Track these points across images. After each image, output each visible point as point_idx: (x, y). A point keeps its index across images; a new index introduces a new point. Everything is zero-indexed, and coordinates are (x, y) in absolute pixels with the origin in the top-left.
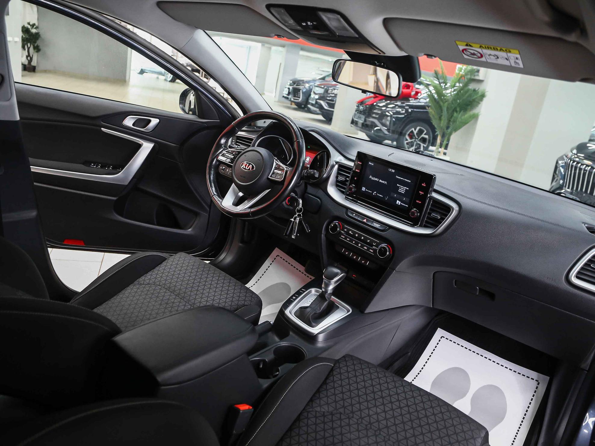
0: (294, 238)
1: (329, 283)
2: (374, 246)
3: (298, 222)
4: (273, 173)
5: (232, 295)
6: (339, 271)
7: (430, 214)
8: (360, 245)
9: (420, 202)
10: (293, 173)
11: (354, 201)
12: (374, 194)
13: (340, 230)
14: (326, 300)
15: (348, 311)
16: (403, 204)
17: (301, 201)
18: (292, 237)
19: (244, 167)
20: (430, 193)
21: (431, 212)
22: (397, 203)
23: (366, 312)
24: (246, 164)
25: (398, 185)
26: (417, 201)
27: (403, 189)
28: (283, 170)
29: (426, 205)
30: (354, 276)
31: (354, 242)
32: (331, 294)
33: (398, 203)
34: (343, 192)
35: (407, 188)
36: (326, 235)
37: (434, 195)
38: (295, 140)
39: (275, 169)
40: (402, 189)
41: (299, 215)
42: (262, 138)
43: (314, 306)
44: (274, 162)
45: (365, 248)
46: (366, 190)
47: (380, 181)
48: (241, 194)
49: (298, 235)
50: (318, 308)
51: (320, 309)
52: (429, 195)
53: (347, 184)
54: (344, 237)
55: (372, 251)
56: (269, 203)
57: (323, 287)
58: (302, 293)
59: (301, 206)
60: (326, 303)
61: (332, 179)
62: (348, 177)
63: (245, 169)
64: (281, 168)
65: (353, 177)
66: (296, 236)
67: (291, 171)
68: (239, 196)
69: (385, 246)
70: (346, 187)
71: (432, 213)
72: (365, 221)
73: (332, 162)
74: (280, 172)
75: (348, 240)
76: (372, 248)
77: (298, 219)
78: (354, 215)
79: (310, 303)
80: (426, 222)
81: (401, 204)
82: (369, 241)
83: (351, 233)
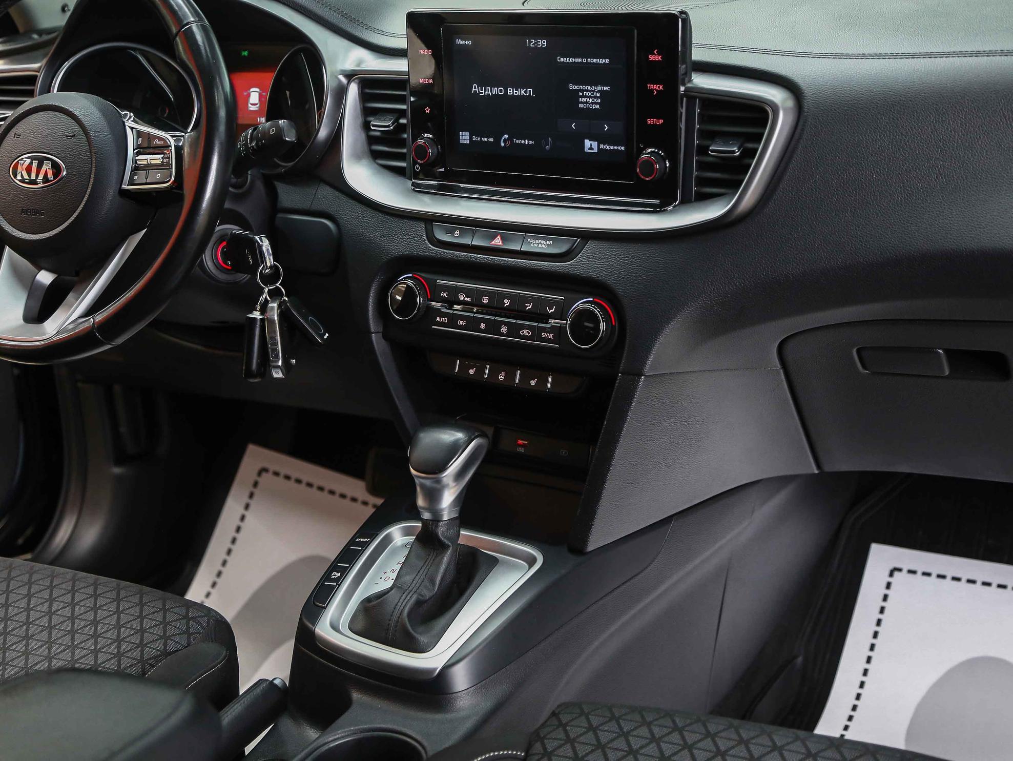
0: (280, 375)
1: (435, 485)
2: (551, 316)
3: (276, 318)
4: (136, 168)
5: (113, 635)
6: (460, 435)
7: (703, 150)
8: (504, 329)
9: (661, 121)
10: (202, 143)
11: (445, 190)
12: (503, 144)
13: (427, 299)
14: (443, 547)
15: (531, 561)
16: (606, 147)
17: (266, 245)
18: (275, 375)
19: (26, 177)
20: (683, 80)
21: (706, 143)
22: (587, 150)
23: (591, 547)
24: (31, 163)
25: (571, 87)
26: (650, 121)
27: (590, 94)
28: (163, 148)
29: (683, 126)
30: (520, 442)
31: (483, 326)
32: (458, 522)
33: (591, 148)
34: (399, 172)
35: (605, 88)
36: (385, 336)
37: (701, 81)
38: (174, 30)
39: (138, 154)
40: (590, 97)
41: (275, 294)
42: (67, 65)
43: (408, 579)
44: (129, 131)
45: (525, 332)
46: (474, 138)
47: (510, 91)
48: (45, 278)
49: (294, 361)
50: (426, 583)
51: (432, 582)
52: (682, 89)
53: (405, 139)
54: (445, 320)
55: (550, 336)
56: (149, 274)
57: (423, 508)
58: (360, 553)
59: (270, 261)
60: (446, 557)
61: (351, 137)
62: (402, 113)
64: (157, 142)
65: (416, 110)
66: (287, 367)
67: (194, 144)
68: (41, 285)
69: (587, 306)
70: (405, 151)
71: (709, 146)
72: (498, 242)
73: (332, 75)
74: (157, 159)
75: (461, 327)
76: (548, 326)
77: (275, 305)
78: (457, 233)
79: (394, 576)
80: (701, 182)
81: (602, 146)
82: (530, 307)
83: (466, 299)
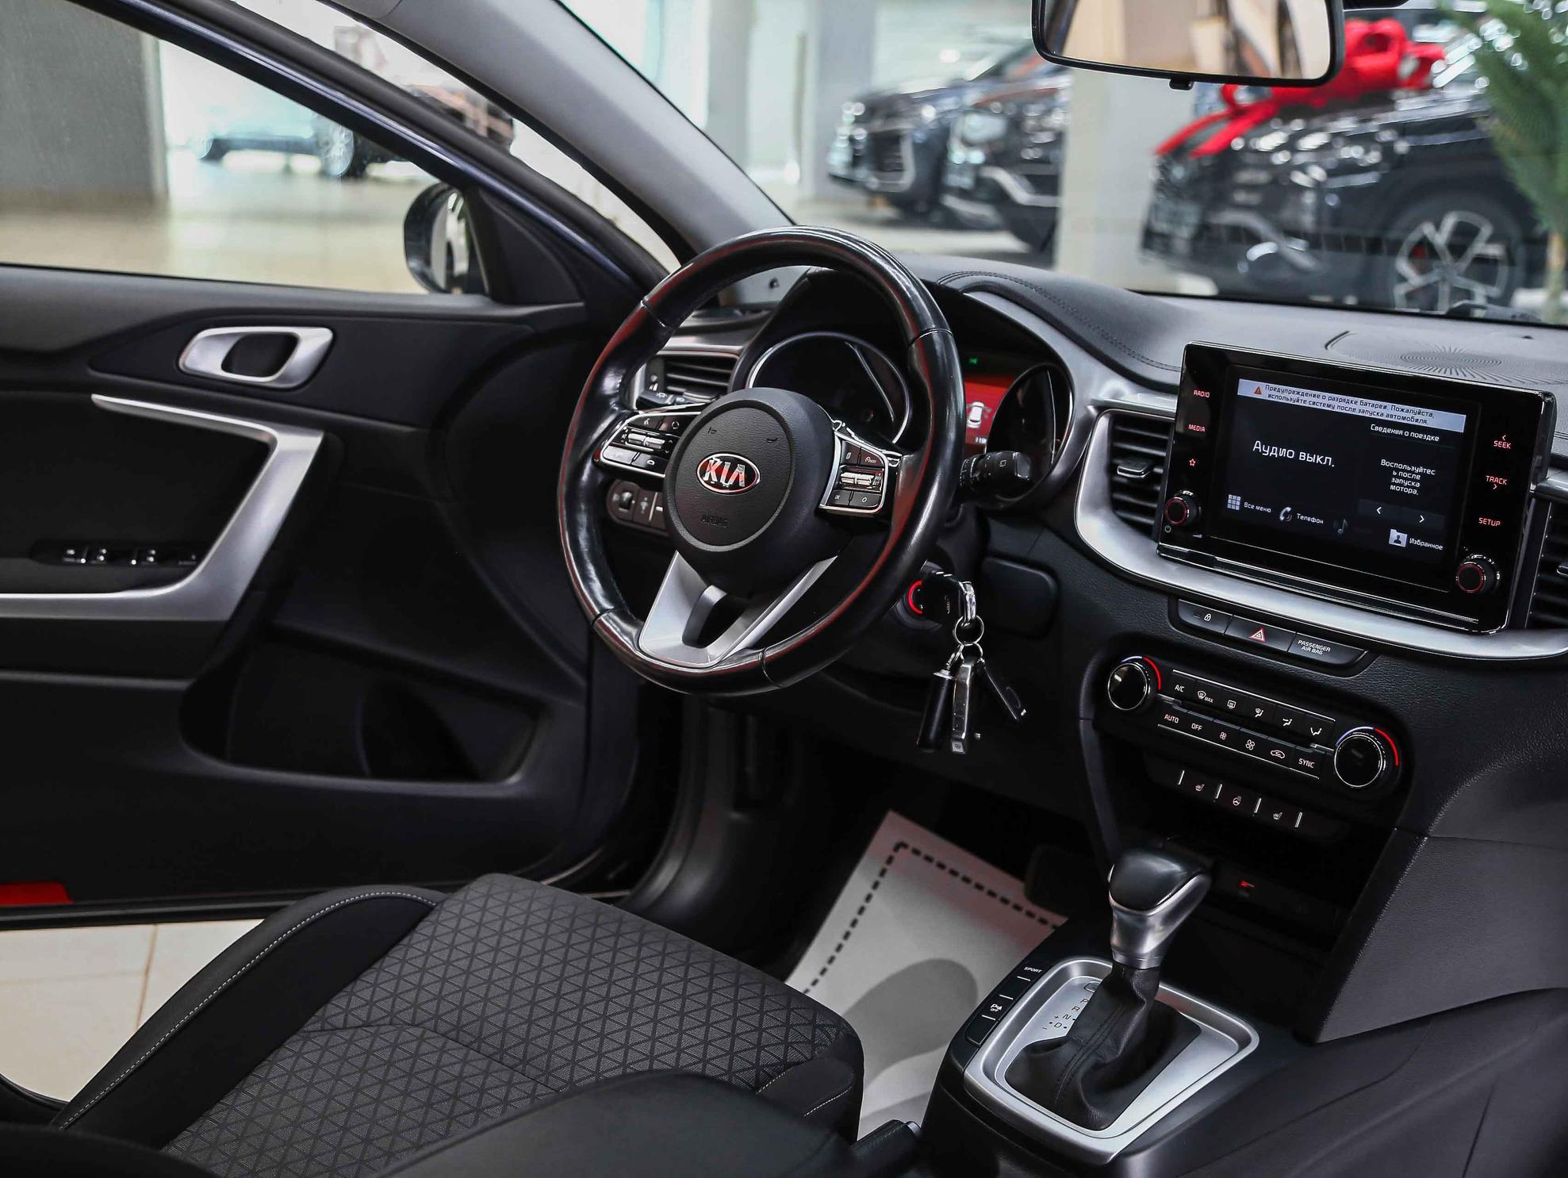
0: (961, 750)
1: (1137, 924)
2: (1315, 740)
3: (968, 682)
4: (839, 487)
5: (727, 1027)
6: (1176, 868)
7: (1549, 567)
8: (1250, 745)
9: (1498, 523)
10: (921, 472)
11: (1201, 559)
12: (1282, 518)
13: (1156, 690)
14: (1137, 1002)
15: (1244, 1042)
16: (1418, 542)
17: (970, 593)
18: (955, 749)
19: (715, 479)
20: (1536, 476)
21: (1555, 558)
22: (1391, 542)
23: (1325, 1036)
24: (723, 465)
25: (1384, 462)
26: (1482, 521)
27: (1407, 475)
28: (876, 468)
29: (1526, 531)
30: (1244, 884)
31: (1223, 736)
32: (1158, 973)
33: (1398, 541)
34: (1144, 530)
35: (1429, 471)
36: (1096, 725)
37: (1559, 481)
38: (912, 335)
39: (844, 470)
40: (1406, 479)
41: (971, 653)
42: (770, 351)
43: (1086, 1033)
44: (837, 441)
45: (1278, 753)
46: (1246, 505)
47: (1303, 456)
48: (713, 594)
49: (979, 735)
50: (1109, 1042)
51: (1117, 1042)
52: (1533, 487)
53: (1157, 492)
54: (1176, 720)
55: (1310, 764)
56: (835, 613)
57: (1115, 947)
58: (1027, 987)
59: (972, 612)
60: (1139, 1016)
61: (1091, 478)
62: (1159, 461)
63: (718, 485)
64: (868, 459)
65: (1178, 460)
66: (970, 741)
67: (911, 471)
68: (707, 602)
69: (1363, 735)
70: (1155, 506)
71: (1559, 564)
72: (1259, 636)
73: (1080, 406)
74: (865, 479)
75: (1195, 732)
76: (1309, 751)
77: (969, 667)
78: (1208, 617)
79: (1070, 1024)
80: (1539, 605)
81: (1412, 541)
82: (1288, 724)
83: (1206, 699)
